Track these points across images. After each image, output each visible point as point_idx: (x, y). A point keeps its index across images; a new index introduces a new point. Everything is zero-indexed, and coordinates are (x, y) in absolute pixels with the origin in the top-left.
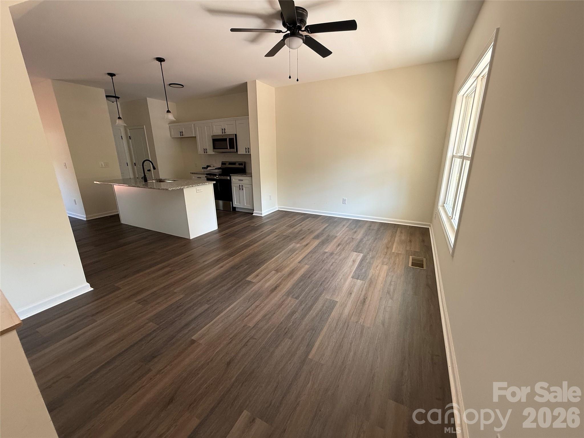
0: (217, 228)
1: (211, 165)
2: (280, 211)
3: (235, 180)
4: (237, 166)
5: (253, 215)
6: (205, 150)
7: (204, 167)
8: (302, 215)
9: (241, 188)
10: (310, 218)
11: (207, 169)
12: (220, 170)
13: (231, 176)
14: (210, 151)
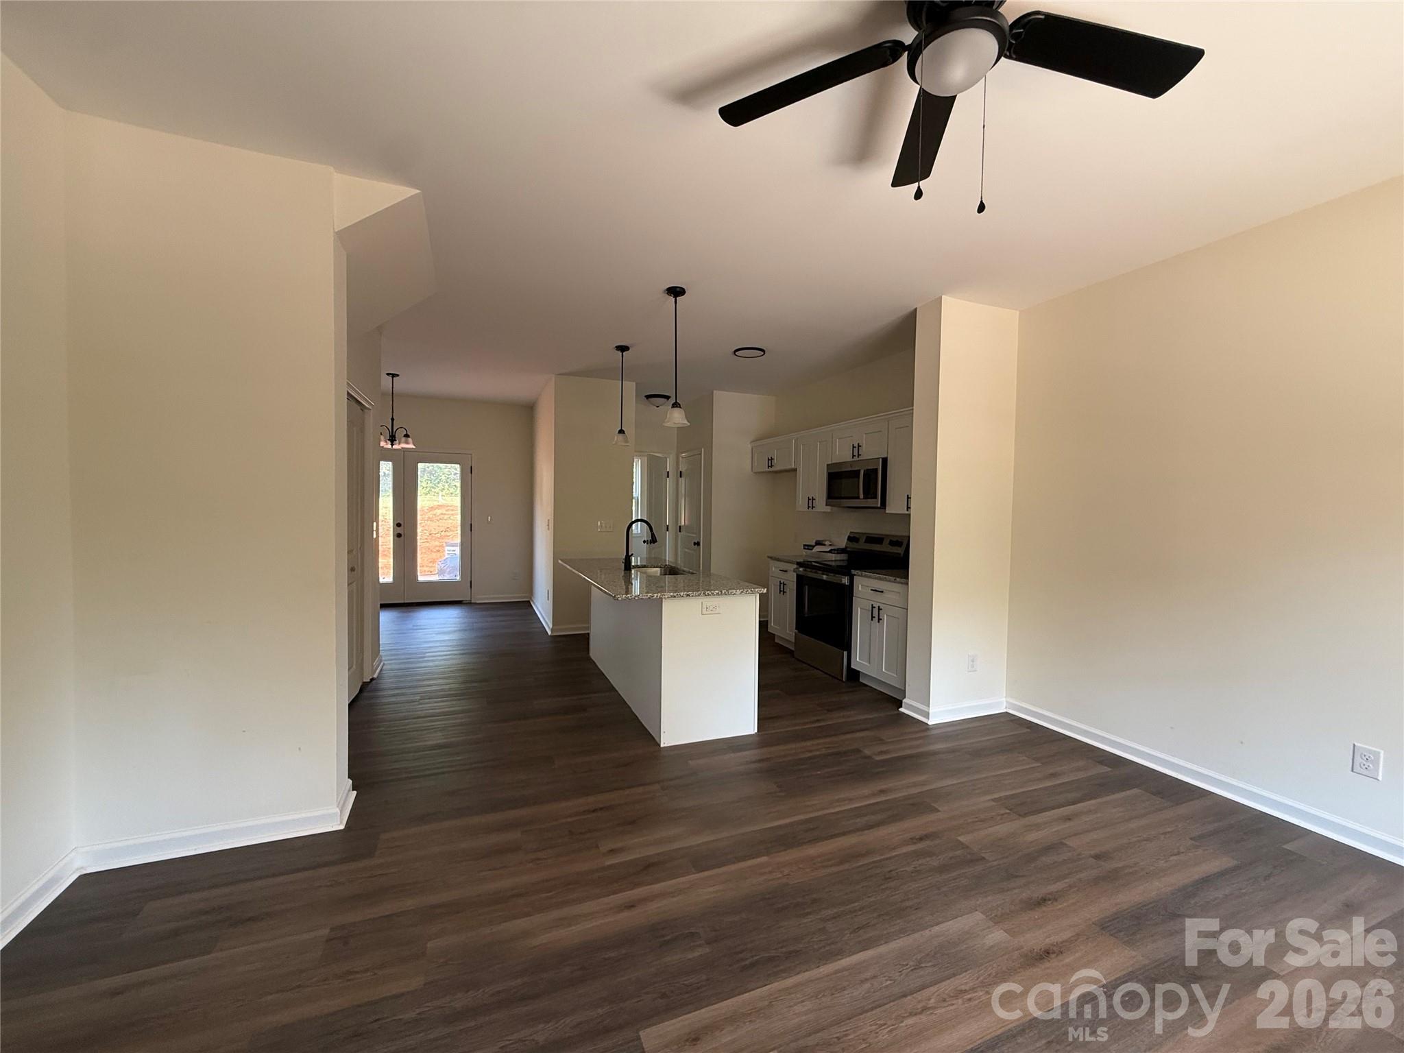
0: (756, 731)
1: (825, 541)
2: (1012, 721)
3: (865, 587)
4: (885, 548)
5: (900, 709)
6: (811, 502)
7: (808, 546)
8: (1101, 763)
9: (875, 614)
10: (1135, 791)
11: (812, 550)
12: (844, 557)
13: (855, 575)
14: (821, 505)
